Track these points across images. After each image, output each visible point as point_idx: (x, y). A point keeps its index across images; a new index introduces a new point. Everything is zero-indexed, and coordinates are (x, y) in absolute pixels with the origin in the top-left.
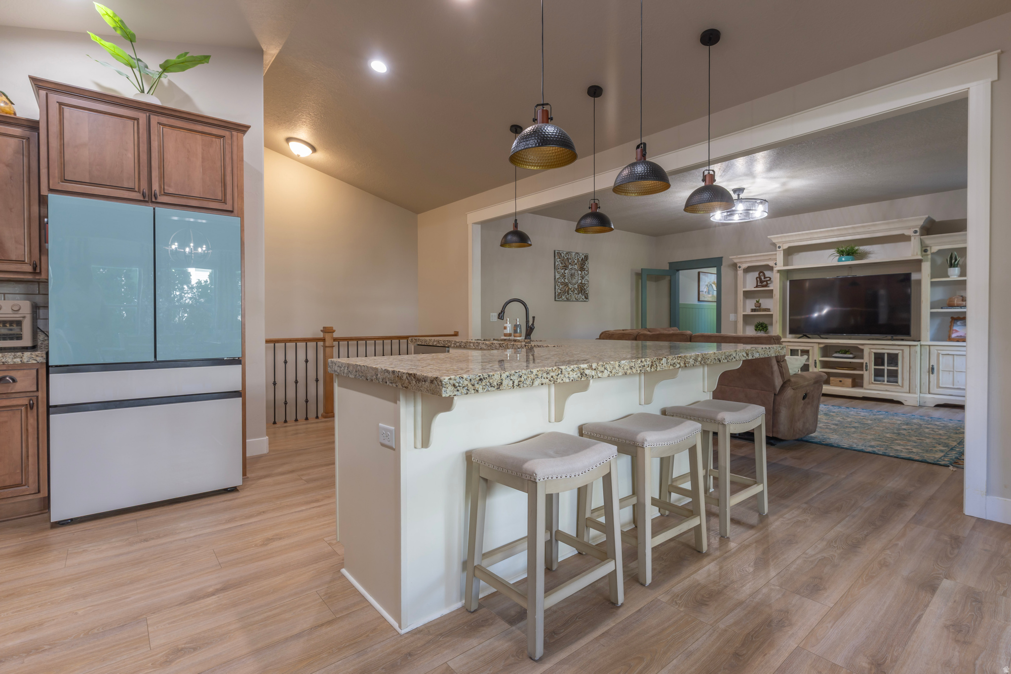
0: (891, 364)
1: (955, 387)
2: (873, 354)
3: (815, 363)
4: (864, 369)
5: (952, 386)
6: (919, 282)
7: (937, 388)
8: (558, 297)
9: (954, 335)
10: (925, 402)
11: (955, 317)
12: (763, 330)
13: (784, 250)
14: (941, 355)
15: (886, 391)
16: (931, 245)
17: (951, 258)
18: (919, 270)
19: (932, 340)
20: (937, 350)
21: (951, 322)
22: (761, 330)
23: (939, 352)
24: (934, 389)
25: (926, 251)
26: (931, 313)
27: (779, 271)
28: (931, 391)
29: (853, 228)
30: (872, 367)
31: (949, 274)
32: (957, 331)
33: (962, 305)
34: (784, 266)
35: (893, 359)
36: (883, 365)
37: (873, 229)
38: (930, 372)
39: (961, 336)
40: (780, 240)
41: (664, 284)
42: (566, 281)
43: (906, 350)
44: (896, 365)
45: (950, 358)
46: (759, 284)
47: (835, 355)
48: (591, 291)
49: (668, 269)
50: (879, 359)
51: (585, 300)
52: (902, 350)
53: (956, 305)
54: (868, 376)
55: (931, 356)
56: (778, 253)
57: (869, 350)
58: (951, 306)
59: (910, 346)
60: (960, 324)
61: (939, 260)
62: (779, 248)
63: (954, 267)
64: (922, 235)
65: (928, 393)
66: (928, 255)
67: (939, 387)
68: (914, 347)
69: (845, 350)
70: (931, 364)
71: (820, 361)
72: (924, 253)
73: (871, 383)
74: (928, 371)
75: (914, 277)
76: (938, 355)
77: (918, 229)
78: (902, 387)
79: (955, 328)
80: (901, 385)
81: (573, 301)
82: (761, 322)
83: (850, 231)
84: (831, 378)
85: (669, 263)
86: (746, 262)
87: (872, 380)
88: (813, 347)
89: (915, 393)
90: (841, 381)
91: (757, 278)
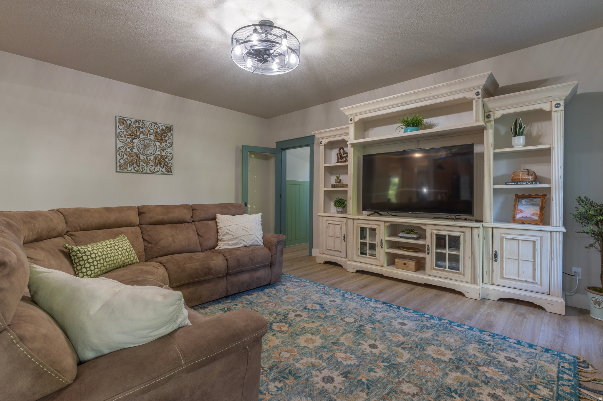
0: (453, 247)
1: (520, 279)
2: (435, 236)
3: (382, 243)
4: (426, 253)
5: (516, 278)
6: (482, 155)
7: (501, 279)
8: (121, 168)
9: (518, 216)
10: (488, 295)
11: (520, 194)
12: (341, 206)
13: (356, 123)
14: (504, 239)
15: (448, 278)
16: (493, 110)
17: (516, 125)
18: (482, 142)
19: (496, 220)
20: (501, 233)
21: (515, 200)
22: (339, 206)
23: (503, 235)
24: (497, 280)
25: (488, 117)
26: (494, 189)
27: (353, 145)
28: (494, 282)
29: (415, 93)
30: (434, 250)
31: (513, 144)
32: (521, 211)
33: (528, 180)
34: (355, 139)
35: (455, 242)
36: (445, 247)
37: (435, 93)
38: (494, 260)
39: (526, 217)
40: (351, 112)
41: (272, 162)
42: (135, 151)
43: (468, 232)
44: (458, 248)
45: (515, 243)
46: (339, 160)
47: (401, 235)
48: (177, 164)
49: (276, 148)
50: (440, 241)
51: (166, 173)
52: (464, 232)
53: (521, 180)
54: (430, 260)
55: (494, 240)
56: (350, 126)
57: (431, 231)
58: (515, 181)
59: (472, 228)
60: (525, 203)
61: (503, 130)
62: (351, 121)
63: (519, 135)
64: (484, 97)
65: (490, 283)
66: (491, 121)
67: (502, 277)
68: (476, 230)
69: (411, 230)
70: (494, 250)
71: (387, 241)
72: (486, 120)
73: (432, 268)
74: (491, 257)
75: (477, 149)
76: (502, 238)
77: (480, 91)
78: (464, 275)
79: (520, 207)
80: (462, 273)
81: (146, 173)
82: (340, 198)
83: (413, 98)
84: (397, 260)
85: (276, 142)
86: (326, 137)
87: (433, 266)
88: (379, 225)
89: (477, 284)
90: (405, 264)
91: (338, 154)
